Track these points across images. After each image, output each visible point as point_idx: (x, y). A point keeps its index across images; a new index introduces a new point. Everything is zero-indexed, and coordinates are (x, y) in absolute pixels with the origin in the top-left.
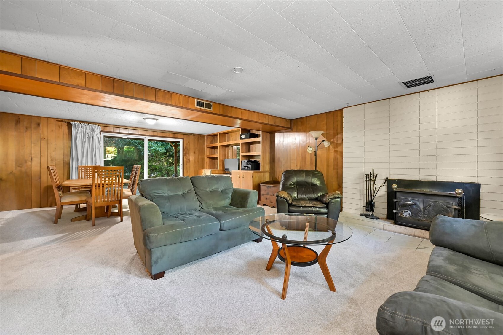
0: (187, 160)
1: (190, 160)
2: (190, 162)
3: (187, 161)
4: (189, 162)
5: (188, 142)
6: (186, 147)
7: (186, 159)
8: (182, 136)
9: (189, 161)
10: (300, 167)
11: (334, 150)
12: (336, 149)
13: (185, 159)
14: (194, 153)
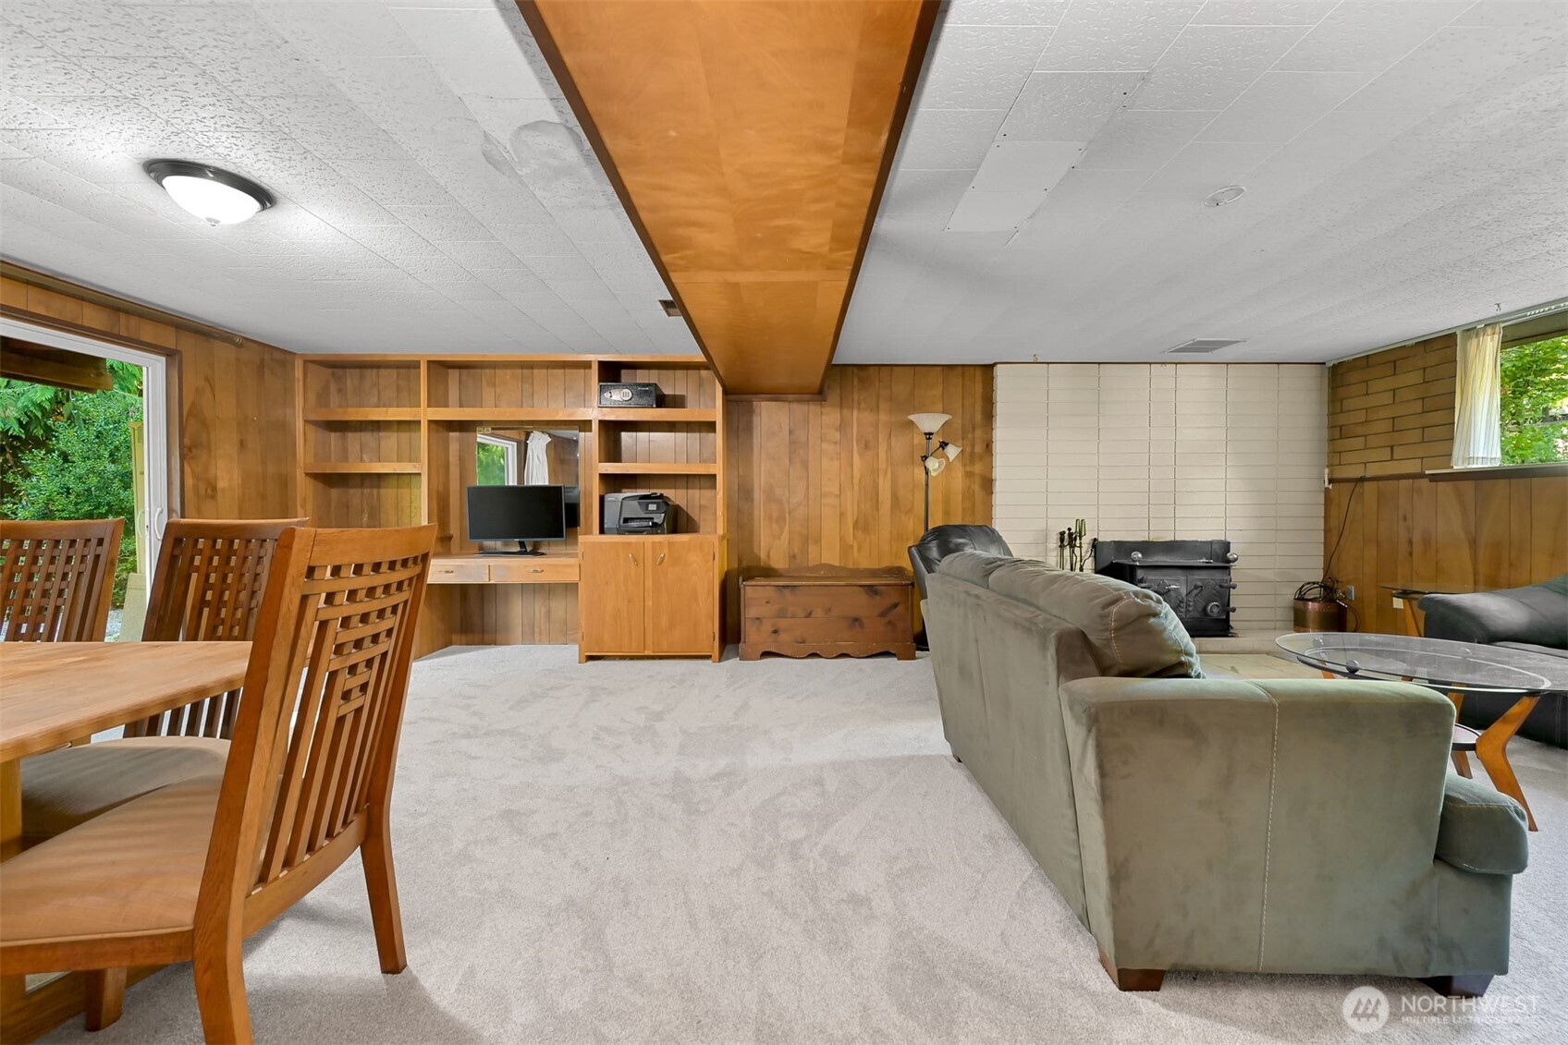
0: (202, 487)
1: (221, 484)
2: (219, 496)
3: (202, 492)
4: (213, 497)
5: (207, 379)
6: (193, 405)
7: (196, 476)
8: (168, 339)
9: (214, 489)
10: (855, 518)
11: (966, 472)
12: (968, 469)
13: (189, 482)
14: (242, 444)
